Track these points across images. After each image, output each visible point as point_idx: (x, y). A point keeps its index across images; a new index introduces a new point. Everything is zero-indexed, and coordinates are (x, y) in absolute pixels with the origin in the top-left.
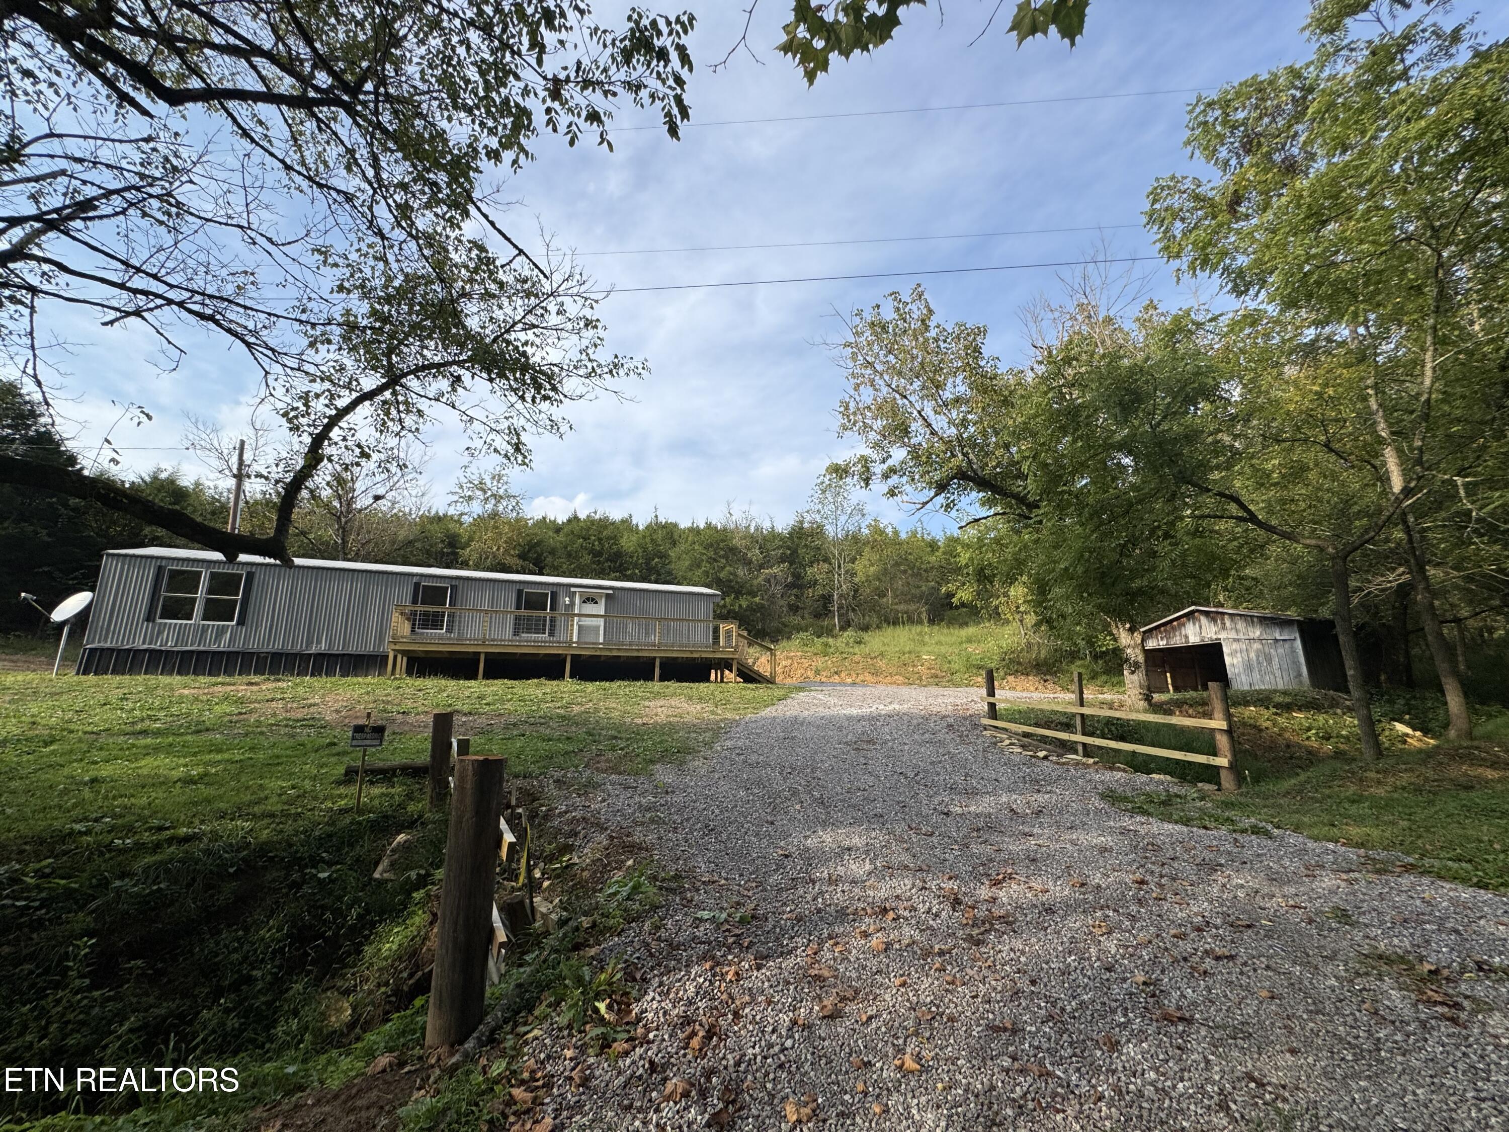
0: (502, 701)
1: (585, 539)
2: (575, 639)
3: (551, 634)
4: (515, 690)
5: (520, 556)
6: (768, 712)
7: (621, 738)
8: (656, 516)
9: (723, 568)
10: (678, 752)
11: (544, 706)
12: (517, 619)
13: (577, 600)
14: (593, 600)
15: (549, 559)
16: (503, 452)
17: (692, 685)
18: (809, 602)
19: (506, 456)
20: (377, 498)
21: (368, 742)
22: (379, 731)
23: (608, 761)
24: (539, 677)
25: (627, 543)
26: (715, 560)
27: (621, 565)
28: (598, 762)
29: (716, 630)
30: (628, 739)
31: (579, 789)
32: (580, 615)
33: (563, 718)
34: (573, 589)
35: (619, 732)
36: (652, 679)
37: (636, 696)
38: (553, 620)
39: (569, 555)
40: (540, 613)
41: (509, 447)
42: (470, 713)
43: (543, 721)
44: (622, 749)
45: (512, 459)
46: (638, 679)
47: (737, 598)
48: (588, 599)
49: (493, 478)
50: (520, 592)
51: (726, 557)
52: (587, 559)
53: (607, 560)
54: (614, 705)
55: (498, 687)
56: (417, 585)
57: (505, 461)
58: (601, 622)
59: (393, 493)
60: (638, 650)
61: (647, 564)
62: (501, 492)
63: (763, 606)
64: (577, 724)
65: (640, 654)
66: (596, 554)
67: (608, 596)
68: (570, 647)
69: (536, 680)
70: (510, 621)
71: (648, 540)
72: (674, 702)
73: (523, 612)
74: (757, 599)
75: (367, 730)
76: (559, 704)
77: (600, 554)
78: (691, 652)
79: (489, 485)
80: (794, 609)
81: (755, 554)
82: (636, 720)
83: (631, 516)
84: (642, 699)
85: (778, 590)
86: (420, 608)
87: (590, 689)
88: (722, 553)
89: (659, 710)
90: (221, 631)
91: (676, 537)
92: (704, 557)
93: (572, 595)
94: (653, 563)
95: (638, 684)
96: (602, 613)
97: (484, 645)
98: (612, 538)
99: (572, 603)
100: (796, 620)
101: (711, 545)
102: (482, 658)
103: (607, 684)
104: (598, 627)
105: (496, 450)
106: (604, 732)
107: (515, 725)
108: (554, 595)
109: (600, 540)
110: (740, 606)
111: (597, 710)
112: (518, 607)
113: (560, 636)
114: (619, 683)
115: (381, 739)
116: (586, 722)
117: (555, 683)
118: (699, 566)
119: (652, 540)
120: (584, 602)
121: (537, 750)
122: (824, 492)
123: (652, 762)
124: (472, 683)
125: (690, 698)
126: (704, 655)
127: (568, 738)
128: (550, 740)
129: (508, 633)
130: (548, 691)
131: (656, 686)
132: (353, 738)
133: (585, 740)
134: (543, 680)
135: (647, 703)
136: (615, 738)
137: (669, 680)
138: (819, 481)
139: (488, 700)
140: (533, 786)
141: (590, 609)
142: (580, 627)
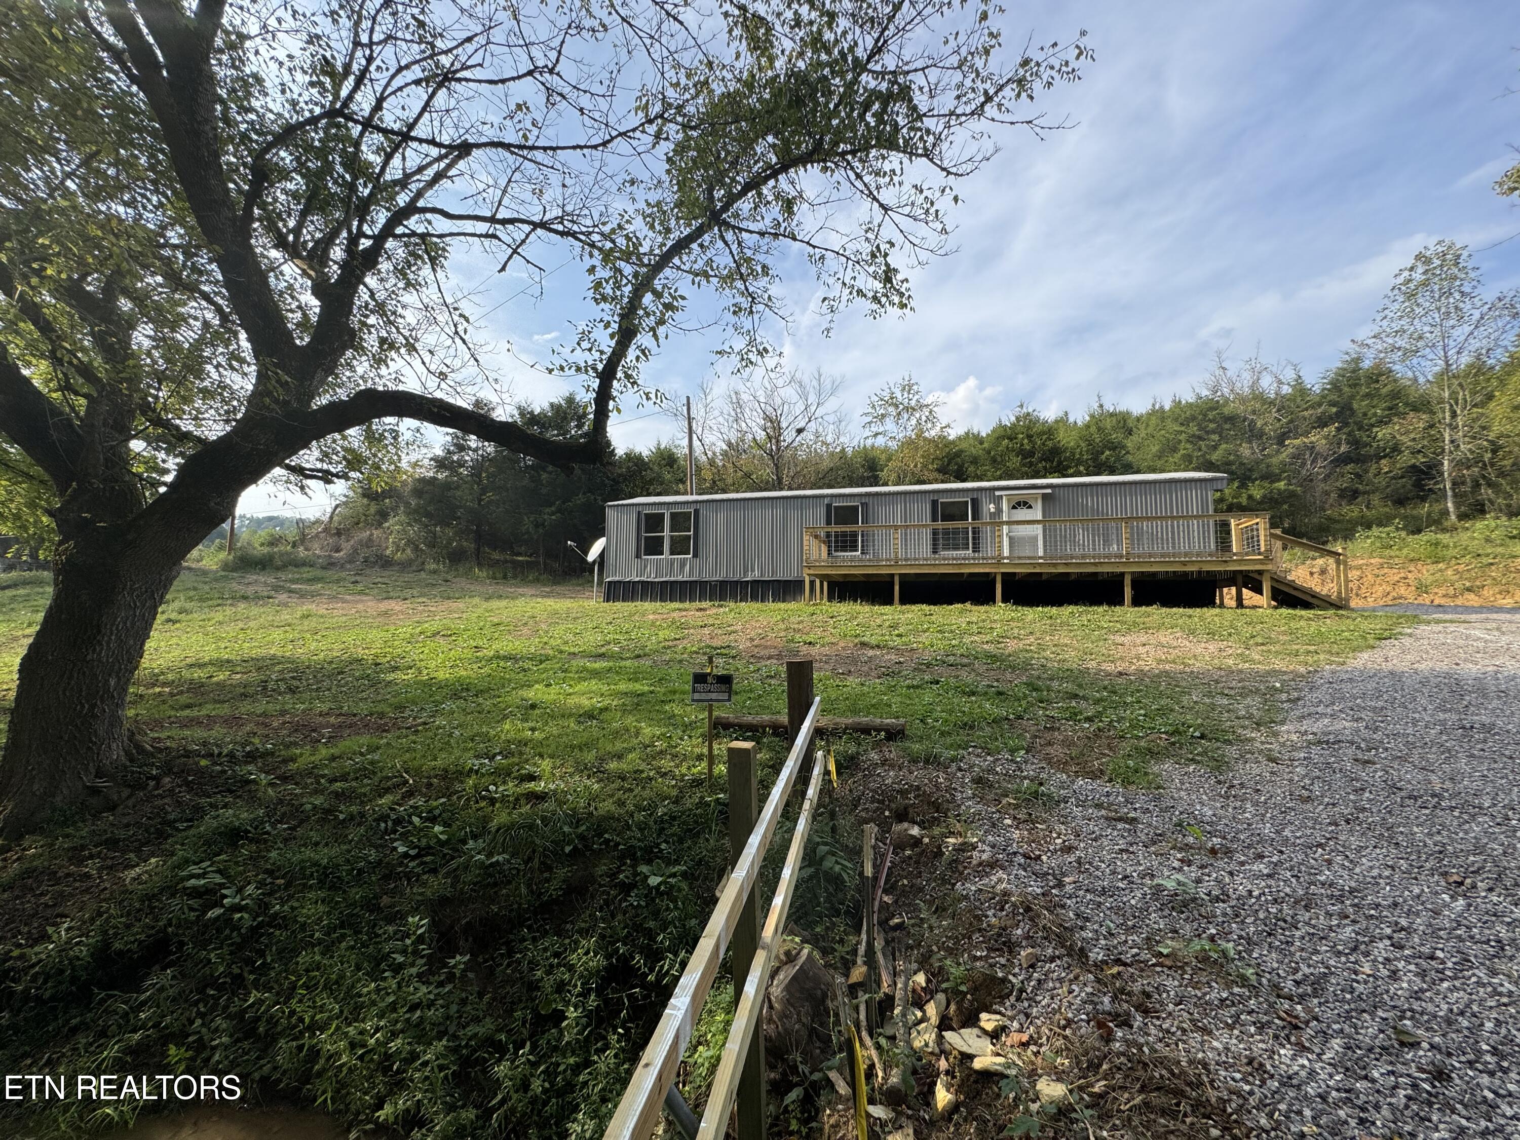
0: (916, 632)
1: (1011, 439)
2: (1006, 553)
3: (976, 549)
4: (933, 618)
5: (939, 470)
6: (1363, 660)
7: (1084, 698)
8: (1101, 406)
9: (1215, 448)
10: (1202, 737)
11: (967, 640)
12: (935, 533)
13: (1005, 506)
14: (1025, 503)
15: (972, 469)
16: (870, 294)
17: (1189, 611)
18: (1380, 481)
19: (875, 299)
20: (800, 431)
21: (714, 696)
22: (725, 680)
23: (1068, 743)
24: (963, 602)
25: (1065, 439)
26: (1200, 438)
27: (1060, 463)
28: (1050, 744)
29: (1224, 529)
30: (1097, 702)
31: (1017, 807)
32: (1009, 523)
33: (993, 658)
34: (997, 493)
35: (1080, 686)
36: (1121, 603)
37: (1100, 628)
38: (976, 532)
39: (994, 460)
40: (959, 524)
41: (876, 283)
42: (878, 646)
43: (965, 661)
44: (1089, 719)
45: (883, 300)
46: (1099, 603)
47: (1243, 485)
48: (1019, 504)
49: (903, 390)
50: (934, 503)
51: (1219, 431)
52: (1015, 461)
53: (1041, 460)
54: (1067, 641)
55: (915, 612)
56: (829, 506)
57: (875, 306)
58: (1038, 530)
59: (812, 424)
60: (1095, 564)
61: (1095, 459)
62: (913, 403)
63: (1293, 494)
64: (1014, 668)
65: (1099, 569)
66: (1026, 454)
67: (1044, 496)
68: (999, 563)
69: (959, 606)
70: (926, 536)
71: (1093, 429)
72: (1164, 637)
73: (940, 525)
74: (1281, 485)
75: (710, 679)
76: (988, 638)
77: (1031, 454)
78: (1184, 564)
79: (900, 398)
80: (1349, 495)
81: (1269, 423)
82: (1104, 666)
83: (1066, 414)
84: (1109, 630)
85: (1319, 468)
86: (835, 529)
87: (1030, 617)
88: (1212, 426)
89: (1142, 650)
90: (683, 564)
91: (1130, 424)
92: (1183, 437)
93: (998, 501)
94: (1103, 457)
95: (1100, 609)
96: (1040, 517)
97: (896, 565)
98: (1044, 433)
99: (999, 511)
100: (1351, 511)
101: (1193, 418)
102: (897, 580)
103: (1054, 610)
104: (1036, 538)
105: (860, 292)
106: (1055, 684)
107: (928, 665)
108: (975, 503)
109: (1029, 437)
110: (1250, 497)
111: (1041, 648)
112: (934, 519)
113: (989, 551)
114: (1071, 608)
115: (730, 692)
116: (1027, 666)
117: (983, 608)
118: (1175, 450)
119: (1099, 429)
120: (1014, 507)
121: (950, 712)
122: (1411, 296)
123: (1153, 754)
124: (887, 609)
125: (1192, 632)
126: (1207, 568)
127: (1000, 693)
128: (973, 693)
129: (924, 549)
130: (974, 619)
131: (1128, 612)
132: (694, 691)
133: (1025, 696)
134: (968, 605)
135: (1119, 639)
136: (1075, 696)
137: (1149, 604)
138: (1401, 280)
139: (901, 630)
140: (937, 786)
141: (1022, 514)
142: (1011, 539)
